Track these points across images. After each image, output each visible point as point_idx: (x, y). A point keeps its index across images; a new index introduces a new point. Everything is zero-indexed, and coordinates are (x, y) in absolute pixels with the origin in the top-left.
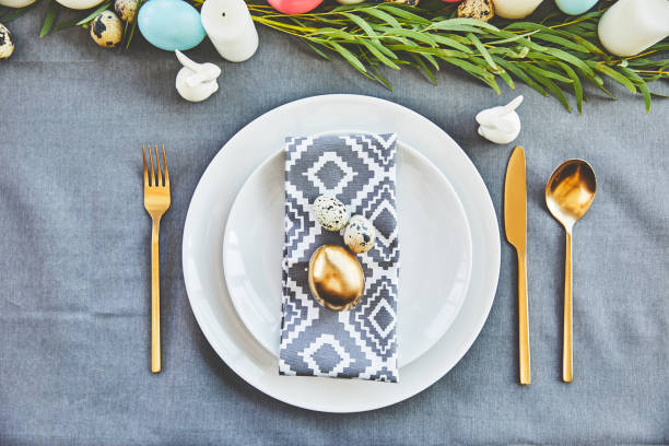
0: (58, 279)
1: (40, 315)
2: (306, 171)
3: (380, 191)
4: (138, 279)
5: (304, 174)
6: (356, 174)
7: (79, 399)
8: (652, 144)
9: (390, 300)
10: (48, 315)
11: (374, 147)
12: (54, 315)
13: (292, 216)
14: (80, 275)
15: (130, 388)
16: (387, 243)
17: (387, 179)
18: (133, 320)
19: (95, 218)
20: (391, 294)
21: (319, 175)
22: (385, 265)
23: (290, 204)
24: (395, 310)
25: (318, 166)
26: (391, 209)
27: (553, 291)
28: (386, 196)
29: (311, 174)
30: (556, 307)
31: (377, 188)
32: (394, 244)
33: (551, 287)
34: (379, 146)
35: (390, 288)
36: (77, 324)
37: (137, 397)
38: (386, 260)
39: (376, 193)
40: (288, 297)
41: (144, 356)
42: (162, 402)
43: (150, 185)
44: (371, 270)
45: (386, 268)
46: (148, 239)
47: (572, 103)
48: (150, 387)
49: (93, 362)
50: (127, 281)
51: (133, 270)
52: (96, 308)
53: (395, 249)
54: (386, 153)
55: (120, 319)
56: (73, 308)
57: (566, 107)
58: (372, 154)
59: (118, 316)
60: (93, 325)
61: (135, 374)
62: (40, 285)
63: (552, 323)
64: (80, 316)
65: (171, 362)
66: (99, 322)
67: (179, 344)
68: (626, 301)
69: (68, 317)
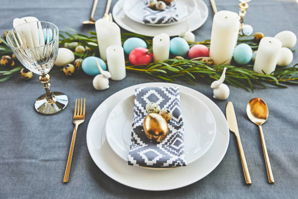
0: (27, 146)
1: (14, 161)
2: (143, 96)
3: (174, 103)
4: (64, 147)
5: (142, 97)
6: (164, 99)
7: (22, 196)
8: (285, 101)
9: (180, 137)
10: (17, 160)
11: (171, 90)
12: (20, 160)
13: (137, 113)
14: (38, 145)
15: (50, 191)
16: (178, 120)
17: (176, 99)
18: (59, 162)
19: (50, 126)
20: (180, 135)
21: (148, 98)
22: (177, 128)
23: (136, 108)
24: (183, 141)
25: (148, 95)
26: (178, 108)
27: (257, 148)
28: (176, 104)
29: (145, 98)
30: (260, 153)
31: (172, 103)
32: (181, 120)
33: (255, 146)
34: (173, 90)
35: (180, 134)
36: (31, 164)
37: (53, 194)
38: (178, 126)
39: (172, 104)
40: (134, 142)
41: (61, 176)
42: (66, 195)
43: (77, 115)
44: (171, 131)
45: (178, 129)
46: (72, 133)
47: (249, 89)
48: (61, 190)
49: (34, 180)
50: (59, 147)
51: (63, 143)
52: (42, 158)
53: (181, 122)
54: (175, 91)
55: (52, 162)
56: (31, 157)
57: (247, 91)
58: (169, 92)
59: (51, 160)
60: (38, 165)
61: (54, 184)
62: (18, 149)
63: (259, 160)
64: (33, 161)
65: (74, 178)
66: (41, 163)
67: (79, 169)
68: (292, 151)
69: (28, 161)
